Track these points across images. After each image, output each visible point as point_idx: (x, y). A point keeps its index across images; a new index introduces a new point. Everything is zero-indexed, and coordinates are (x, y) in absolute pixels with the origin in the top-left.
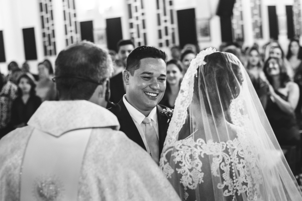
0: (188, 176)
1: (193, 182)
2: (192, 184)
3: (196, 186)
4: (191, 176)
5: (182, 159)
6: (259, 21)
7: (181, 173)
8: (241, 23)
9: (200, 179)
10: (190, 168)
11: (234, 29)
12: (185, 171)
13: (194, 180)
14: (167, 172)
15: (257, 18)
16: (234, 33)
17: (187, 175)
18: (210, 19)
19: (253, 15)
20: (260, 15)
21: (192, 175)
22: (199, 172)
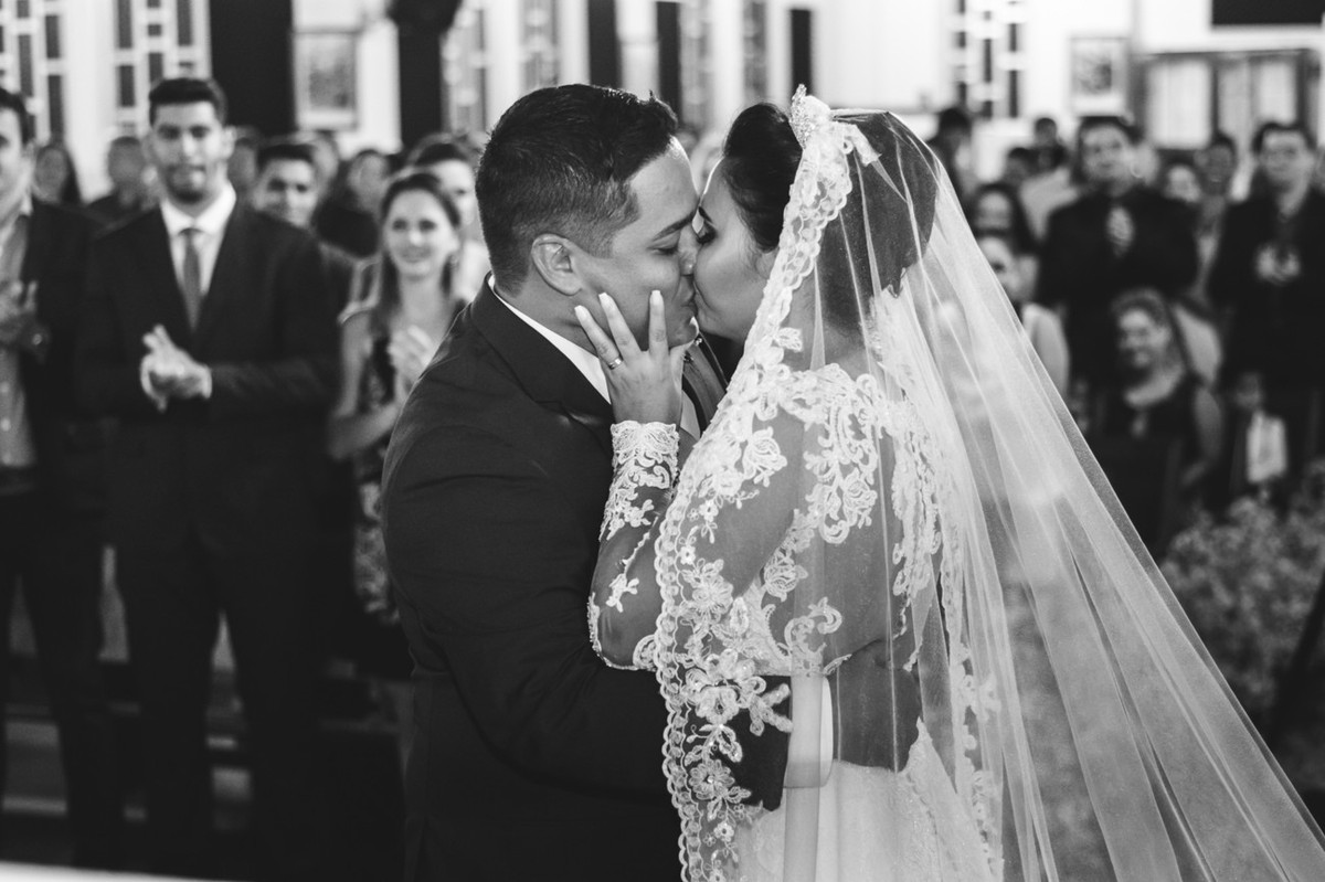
0: (833, 489)
1: (841, 514)
2: (836, 522)
3: (844, 536)
4: (840, 492)
5: (828, 421)
6: (548, 58)
7: (816, 472)
8: (476, 61)
9: (863, 510)
10: (847, 462)
11: (447, 87)
12: (828, 468)
13: (846, 509)
14: (762, 460)
15: (540, 44)
16: (447, 104)
17: (831, 483)
18: (355, 33)
19: (528, 31)
20: (553, 32)
21: (845, 489)
22: (868, 487)
